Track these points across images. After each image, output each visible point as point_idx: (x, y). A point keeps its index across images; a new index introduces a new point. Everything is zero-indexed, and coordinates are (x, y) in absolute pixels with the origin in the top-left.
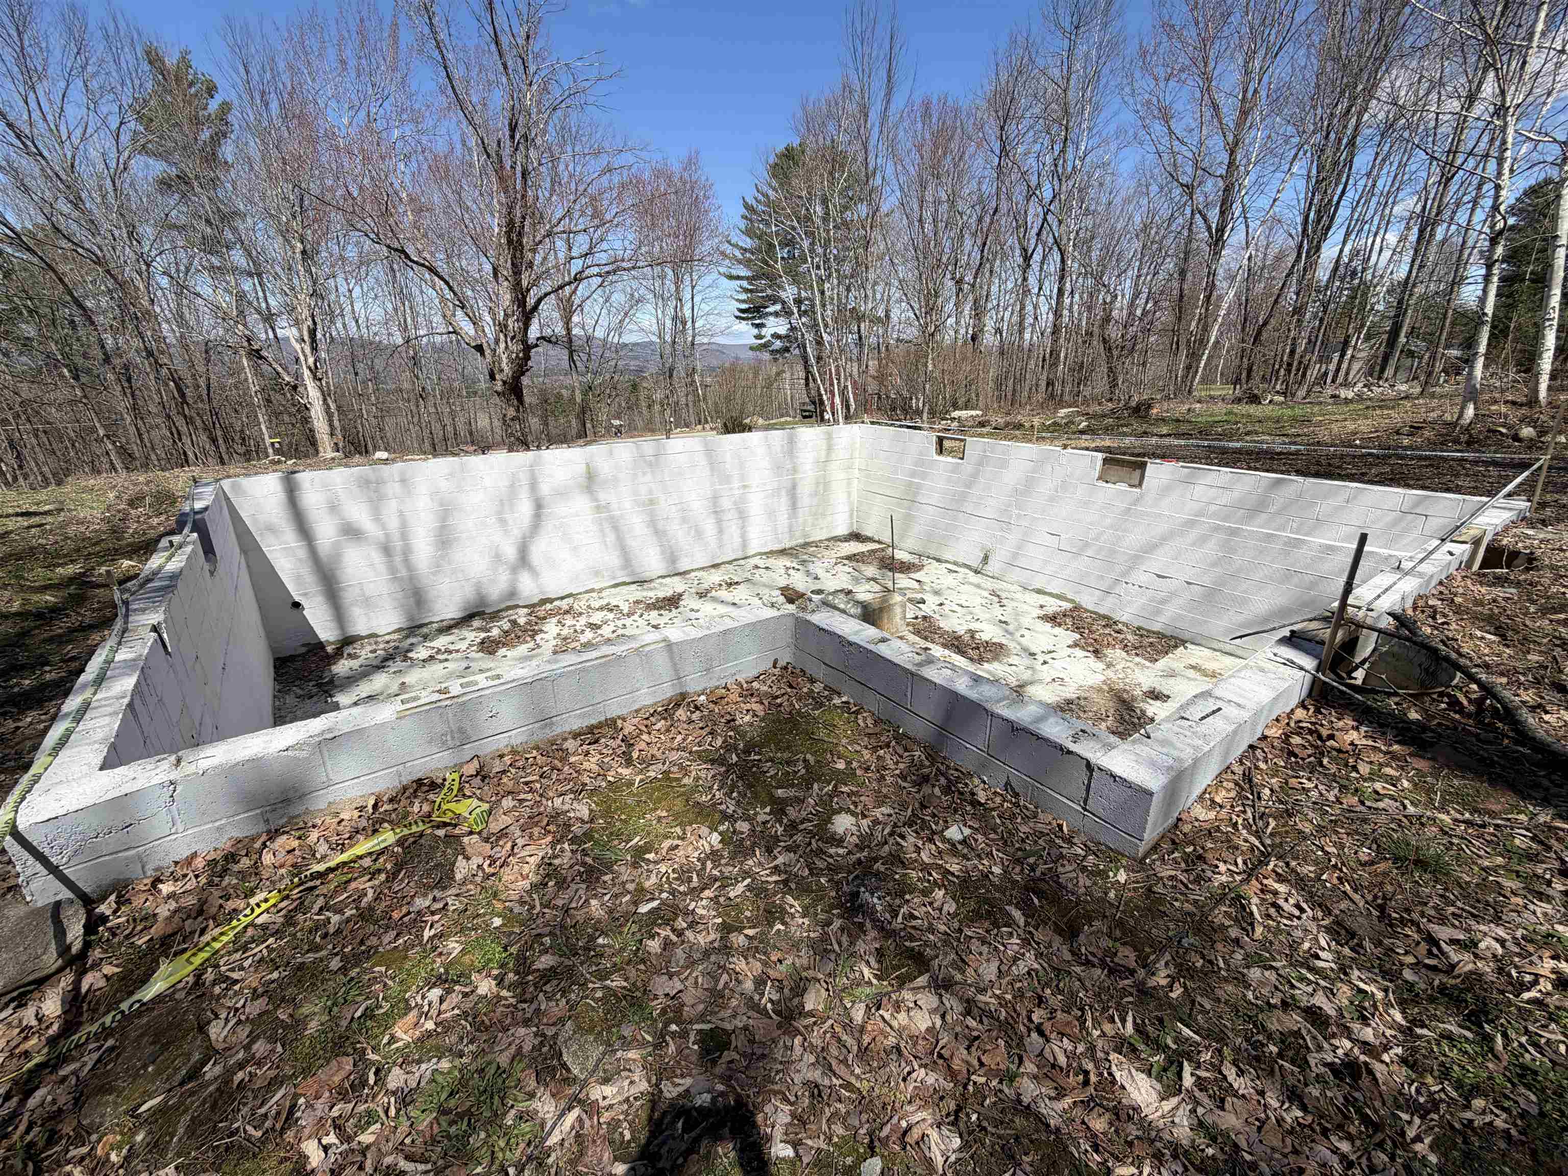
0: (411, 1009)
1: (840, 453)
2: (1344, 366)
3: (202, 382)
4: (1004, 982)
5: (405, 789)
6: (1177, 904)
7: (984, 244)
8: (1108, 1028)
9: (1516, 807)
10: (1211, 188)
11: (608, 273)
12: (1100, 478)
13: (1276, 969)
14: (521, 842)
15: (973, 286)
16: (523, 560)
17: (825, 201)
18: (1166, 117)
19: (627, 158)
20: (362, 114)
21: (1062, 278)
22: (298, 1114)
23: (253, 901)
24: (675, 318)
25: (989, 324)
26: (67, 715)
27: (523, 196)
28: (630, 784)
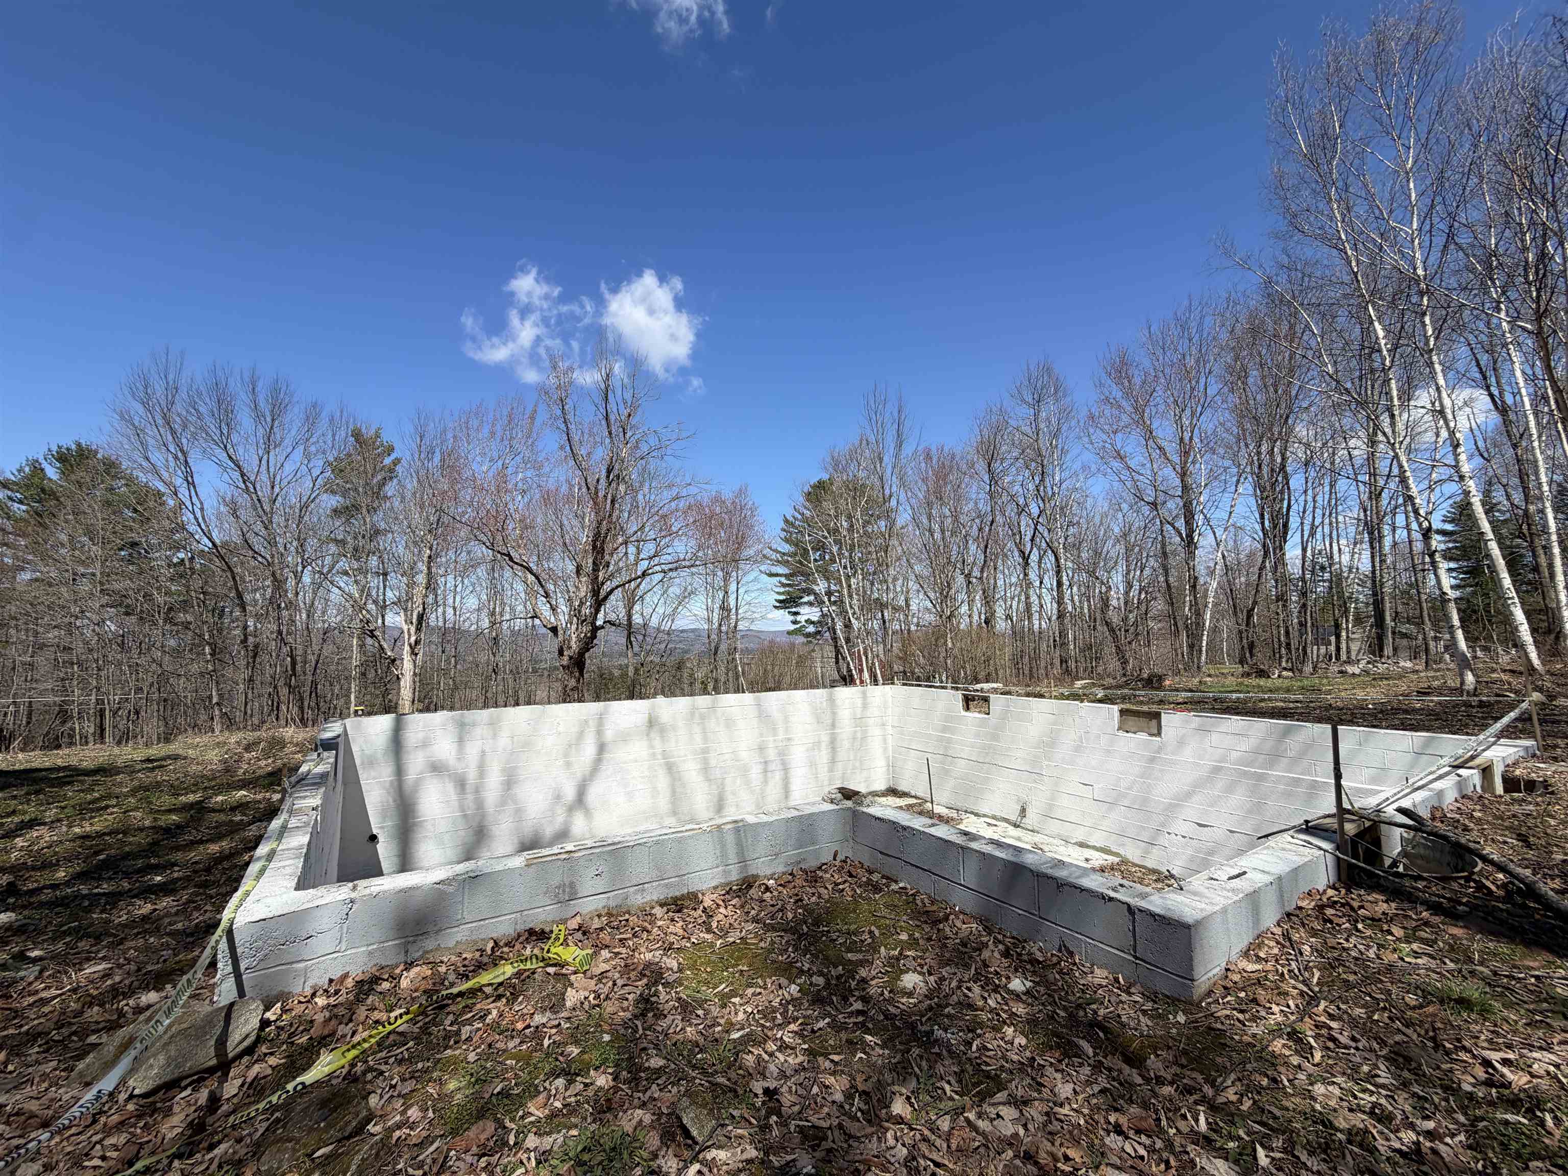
0: (539, 1093)
1: (873, 711)
2: (1343, 646)
3: (312, 658)
4: (1080, 1098)
5: (519, 936)
6: (1237, 1037)
7: (986, 547)
8: (1181, 1124)
9: (1553, 963)
10: (1173, 506)
11: (671, 570)
12: (1119, 729)
13: (1339, 1085)
14: (620, 982)
15: (981, 578)
16: (580, 800)
17: (849, 517)
18: (1120, 457)
19: (693, 490)
20: (500, 463)
21: (1058, 572)
22: (451, 1163)
23: (393, 1015)
24: (722, 608)
25: (1000, 612)
26: (259, 859)
27: (610, 516)
28: (712, 946)
